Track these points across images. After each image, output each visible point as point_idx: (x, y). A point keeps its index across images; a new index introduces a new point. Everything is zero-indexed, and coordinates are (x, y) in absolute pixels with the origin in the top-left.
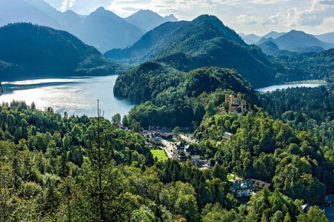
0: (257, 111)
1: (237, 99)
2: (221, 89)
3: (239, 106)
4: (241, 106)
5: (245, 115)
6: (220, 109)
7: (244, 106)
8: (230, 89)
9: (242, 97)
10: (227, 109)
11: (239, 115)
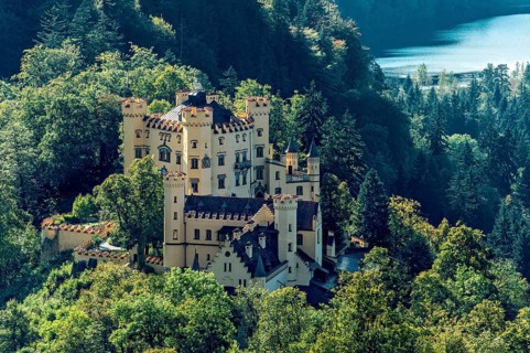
0: (419, 257)
1: (232, 144)
2: (69, 51)
3: (262, 216)
4: (283, 215)
5: (317, 294)
6: (76, 237)
7: (304, 215)
8: (160, 46)
9: (277, 125)
10: (144, 236)
11: (269, 293)
